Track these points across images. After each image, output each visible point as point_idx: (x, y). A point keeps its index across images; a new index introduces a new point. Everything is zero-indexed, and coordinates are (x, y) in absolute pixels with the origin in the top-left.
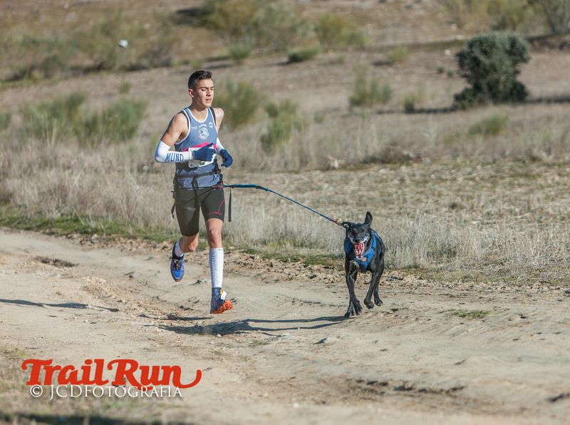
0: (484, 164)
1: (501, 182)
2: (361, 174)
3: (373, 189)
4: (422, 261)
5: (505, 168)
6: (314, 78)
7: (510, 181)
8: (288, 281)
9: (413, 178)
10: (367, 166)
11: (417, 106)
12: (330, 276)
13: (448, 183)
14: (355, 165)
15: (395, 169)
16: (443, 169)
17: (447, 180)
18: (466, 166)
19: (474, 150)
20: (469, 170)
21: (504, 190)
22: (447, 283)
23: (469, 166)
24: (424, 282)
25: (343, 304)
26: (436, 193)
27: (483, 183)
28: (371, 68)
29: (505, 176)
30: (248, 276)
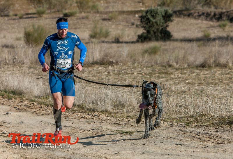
0: (147, 67)
1: (154, 75)
2: (90, 69)
3: (95, 76)
4: (109, 108)
5: (156, 69)
6: (74, 24)
7: (158, 75)
8: (47, 115)
9: (114, 72)
10: (94, 65)
11: (121, 40)
12: (67, 113)
13: (130, 75)
14: (87, 65)
15: (106, 68)
16: (128, 68)
17: (129, 73)
18: (138, 68)
19: (143, 60)
20: (140, 69)
21: (155, 79)
22: (119, 119)
23: (140, 68)
24: (109, 118)
25: (70, 126)
26: (124, 79)
27: (146, 76)
28: (101, 21)
29: (156, 73)
30: (30, 112)
